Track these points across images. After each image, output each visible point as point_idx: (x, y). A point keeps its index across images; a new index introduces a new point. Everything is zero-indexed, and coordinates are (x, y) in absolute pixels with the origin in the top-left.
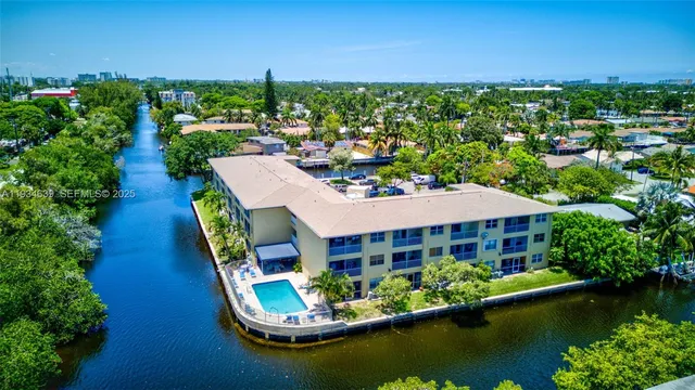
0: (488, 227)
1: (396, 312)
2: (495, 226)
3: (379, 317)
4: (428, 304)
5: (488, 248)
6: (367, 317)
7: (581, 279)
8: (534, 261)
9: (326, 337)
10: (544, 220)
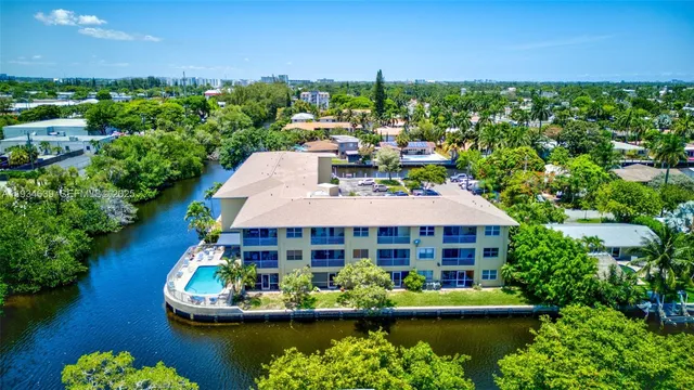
0: (422, 234)
1: (299, 307)
2: (431, 234)
3: (280, 309)
4: (337, 305)
5: (423, 256)
6: (268, 308)
7: (530, 303)
8: (485, 277)
9: (221, 320)
10: (497, 233)
